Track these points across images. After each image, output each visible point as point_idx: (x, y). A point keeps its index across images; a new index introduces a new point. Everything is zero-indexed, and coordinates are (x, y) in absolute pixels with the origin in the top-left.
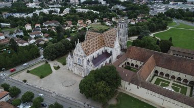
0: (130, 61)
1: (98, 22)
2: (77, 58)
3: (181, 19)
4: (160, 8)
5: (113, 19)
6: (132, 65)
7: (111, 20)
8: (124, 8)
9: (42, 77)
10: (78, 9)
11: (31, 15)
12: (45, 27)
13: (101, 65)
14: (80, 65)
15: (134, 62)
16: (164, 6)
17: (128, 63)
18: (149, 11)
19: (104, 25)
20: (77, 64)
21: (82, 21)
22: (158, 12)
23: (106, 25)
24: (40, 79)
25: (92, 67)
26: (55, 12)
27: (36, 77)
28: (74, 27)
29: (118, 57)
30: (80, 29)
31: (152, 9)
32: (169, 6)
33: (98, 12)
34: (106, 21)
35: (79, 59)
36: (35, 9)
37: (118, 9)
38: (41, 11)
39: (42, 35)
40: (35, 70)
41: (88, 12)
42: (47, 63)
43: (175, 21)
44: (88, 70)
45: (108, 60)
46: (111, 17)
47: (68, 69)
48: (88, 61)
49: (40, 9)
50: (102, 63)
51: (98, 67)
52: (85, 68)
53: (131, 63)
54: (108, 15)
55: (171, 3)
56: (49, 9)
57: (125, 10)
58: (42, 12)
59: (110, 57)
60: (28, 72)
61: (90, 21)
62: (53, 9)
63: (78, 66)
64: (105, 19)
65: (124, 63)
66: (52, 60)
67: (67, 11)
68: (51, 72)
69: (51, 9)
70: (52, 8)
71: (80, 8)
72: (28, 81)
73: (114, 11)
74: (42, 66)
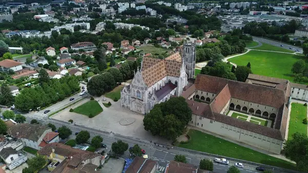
0: (199, 93)
1: (149, 42)
2: (136, 90)
3: (264, 37)
4: (235, 21)
5: (171, 39)
6: (203, 98)
7: (167, 41)
8: (185, 21)
9: (91, 116)
10: (117, 24)
11: (48, 34)
12: (75, 51)
13: (165, 98)
14: (139, 99)
15: (204, 94)
16: (242, 17)
17: (197, 96)
18: (220, 25)
19: (158, 47)
20: (135, 98)
21: (127, 43)
22: (233, 26)
23: (162, 48)
24: (89, 119)
25: (155, 101)
26: (84, 28)
27: (84, 116)
28: (117, 50)
29: (184, 89)
30: (126, 53)
31: (225, 22)
32: (249, 18)
33: (148, 29)
34: (160, 41)
35: (138, 92)
36: (53, 24)
37: (175, 23)
38: (63, 27)
39: (74, 63)
40: (80, 109)
41: (132, 28)
42: (92, 99)
43: (256, 40)
44: (150, 105)
45: (172, 93)
46: (167, 35)
47: (123, 106)
48: (150, 93)
49: (61, 25)
50: (166, 97)
51: (161, 101)
52: (146, 102)
53: (200, 96)
54: (163, 32)
55: (252, 13)
56: (74, 24)
57: (186, 24)
58: (64, 29)
59: (175, 89)
60: (71, 111)
61: (138, 42)
62: (80, 24)
63: (137, 100)
64: (159, 38)
65: (192, 97)
66: (99, 95)
67: (101, 27)
68: (101, 110)
69: (77, 24)
70: (77, 22)
71: (119, 22)
72: (74, 121)
73: (171, 26)
74: (87, 103)
